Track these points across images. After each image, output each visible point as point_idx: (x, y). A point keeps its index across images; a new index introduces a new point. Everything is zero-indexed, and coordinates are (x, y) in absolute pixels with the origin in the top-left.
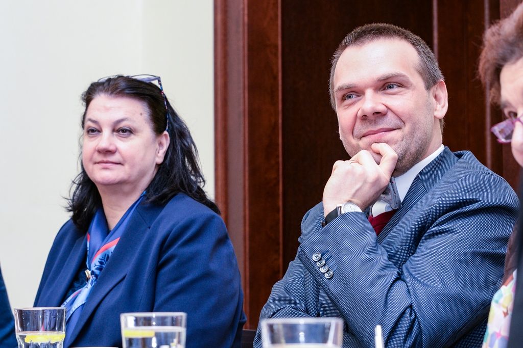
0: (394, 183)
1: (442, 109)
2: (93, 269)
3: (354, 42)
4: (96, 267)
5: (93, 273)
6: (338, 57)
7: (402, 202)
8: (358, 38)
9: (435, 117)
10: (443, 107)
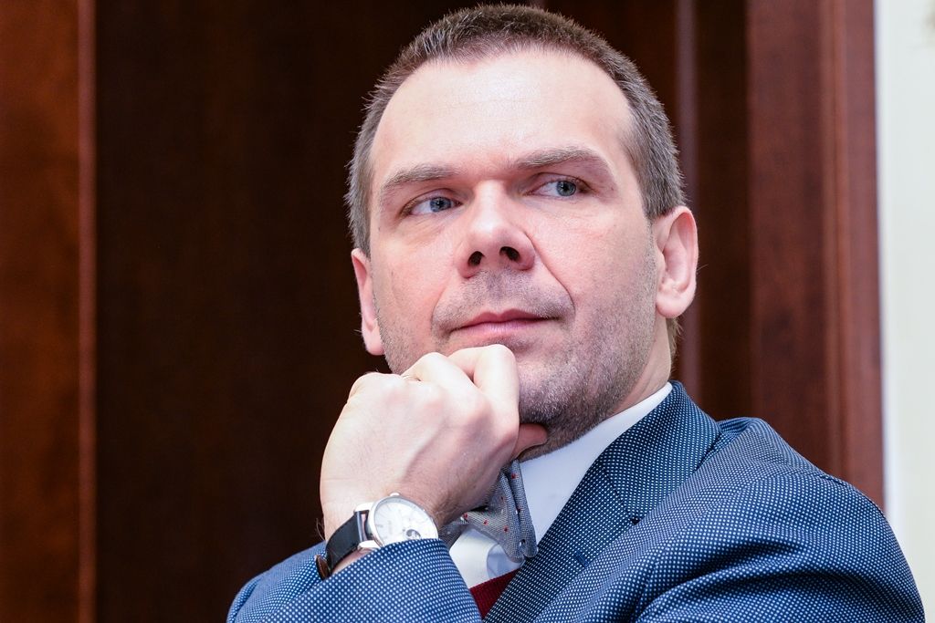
0: (517, 479)
1: (679, 292)
3: (455, 46)
6: (390, 94)
7: (538, 539)
8: (469, 39)
9: (657, 307)
10: (684, 288)
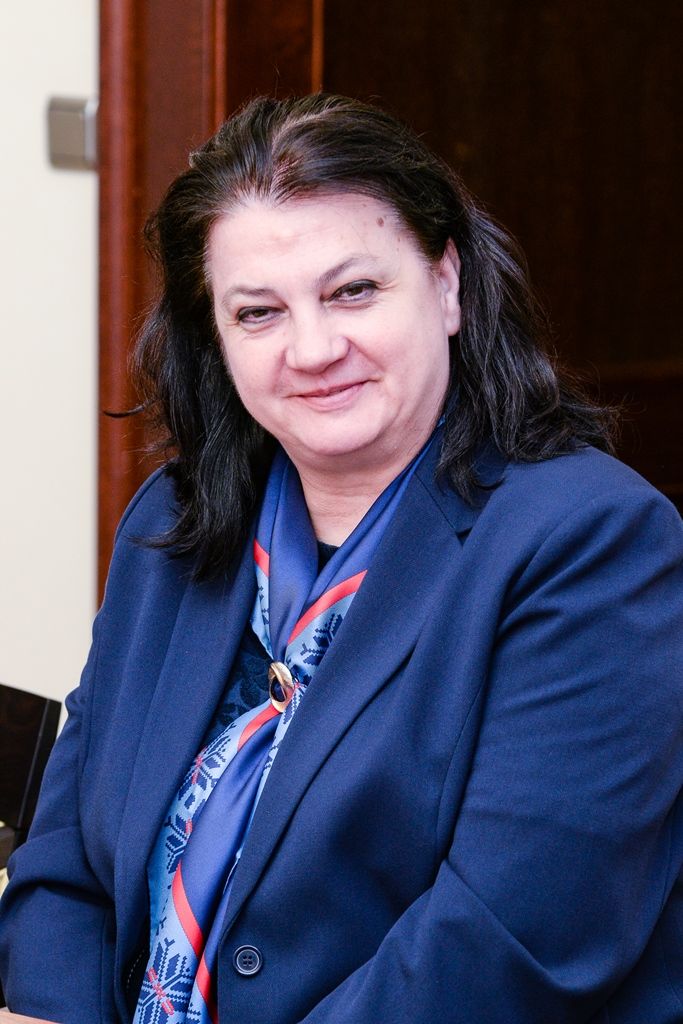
2: (298, 659)
4: (308, 655)
5: (296, 670)
